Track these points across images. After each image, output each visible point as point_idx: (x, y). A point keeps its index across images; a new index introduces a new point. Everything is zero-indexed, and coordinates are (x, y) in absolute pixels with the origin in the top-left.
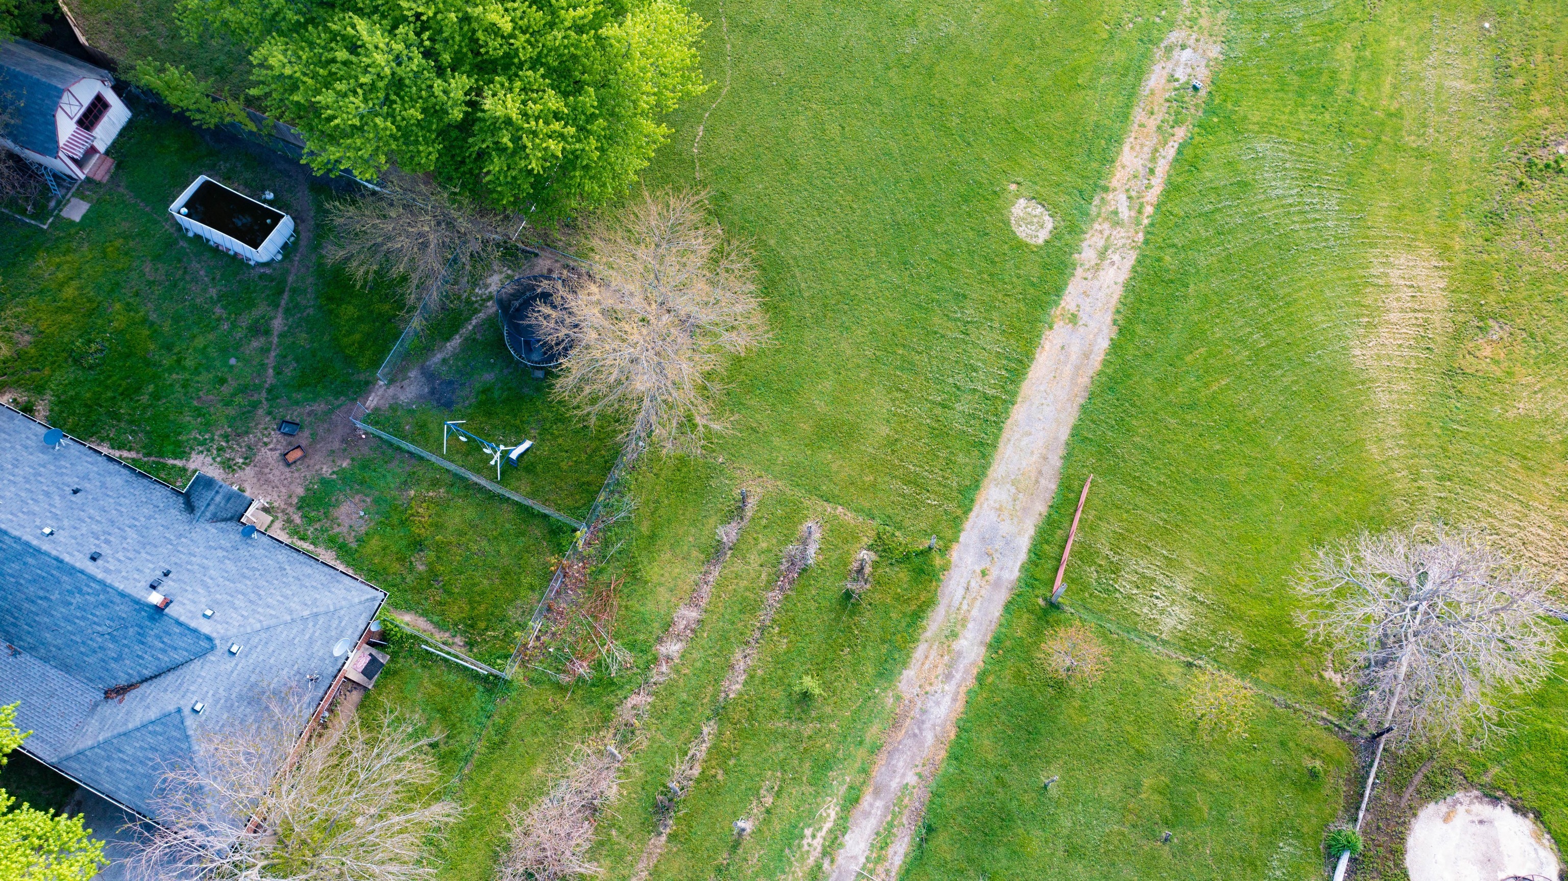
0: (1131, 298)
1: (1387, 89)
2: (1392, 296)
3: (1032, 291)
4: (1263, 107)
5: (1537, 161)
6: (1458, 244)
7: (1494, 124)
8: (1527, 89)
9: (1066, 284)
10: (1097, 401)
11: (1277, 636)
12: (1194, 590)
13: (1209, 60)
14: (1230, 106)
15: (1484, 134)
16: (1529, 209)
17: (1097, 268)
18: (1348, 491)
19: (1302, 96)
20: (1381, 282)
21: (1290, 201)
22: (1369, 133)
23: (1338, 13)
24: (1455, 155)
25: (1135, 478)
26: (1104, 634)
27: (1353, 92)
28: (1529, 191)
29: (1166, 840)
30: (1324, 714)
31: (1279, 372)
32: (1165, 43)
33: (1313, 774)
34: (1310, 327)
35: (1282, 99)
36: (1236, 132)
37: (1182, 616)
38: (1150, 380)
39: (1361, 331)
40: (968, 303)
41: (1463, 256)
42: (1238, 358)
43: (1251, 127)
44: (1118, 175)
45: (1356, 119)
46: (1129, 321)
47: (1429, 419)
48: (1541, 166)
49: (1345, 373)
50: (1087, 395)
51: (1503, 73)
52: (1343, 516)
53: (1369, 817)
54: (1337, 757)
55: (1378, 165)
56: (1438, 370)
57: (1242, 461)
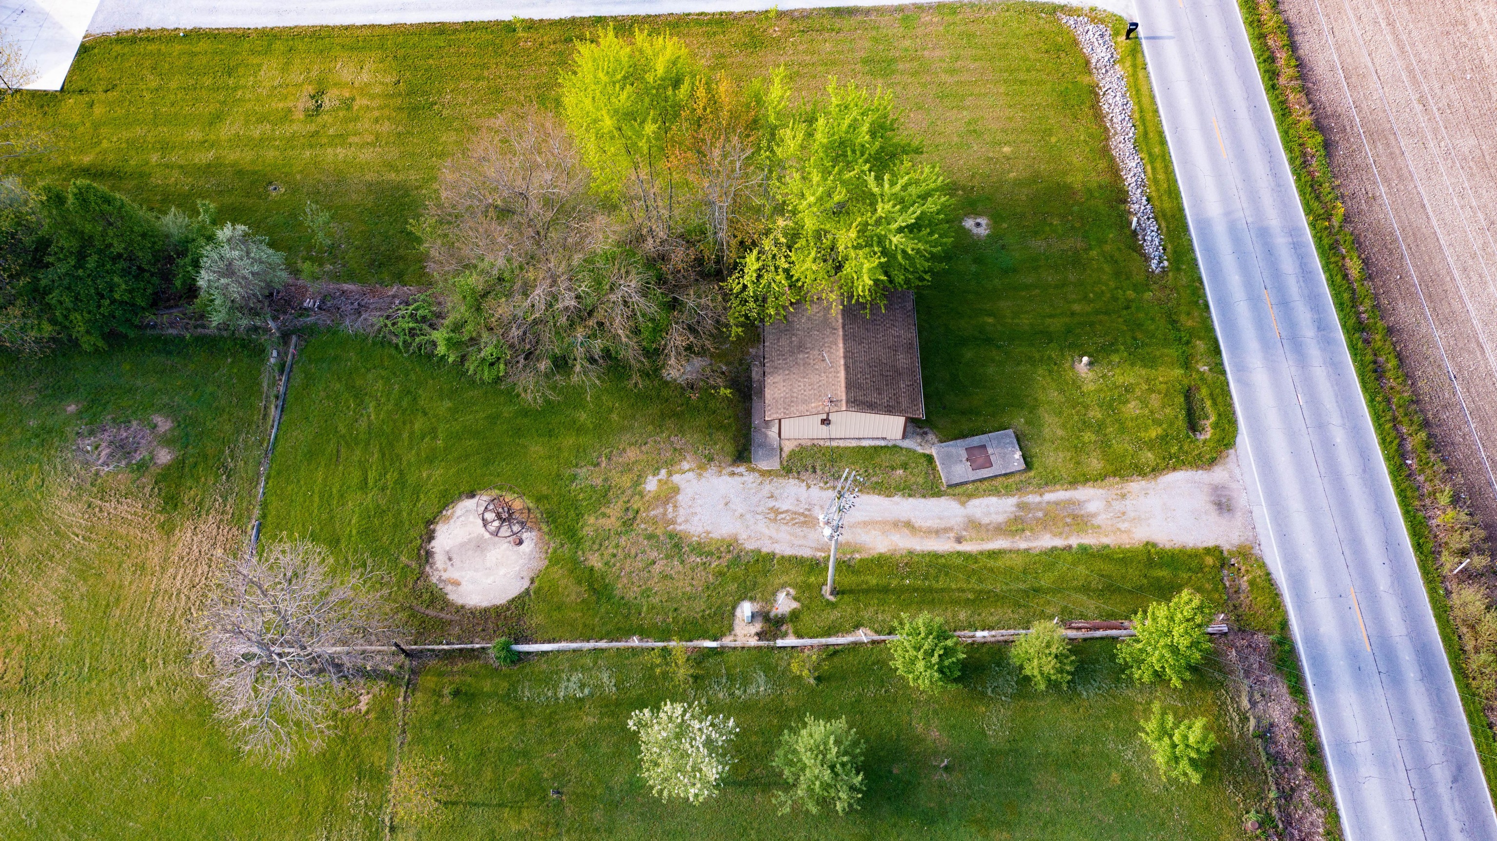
11: (340, 761)
18: (176, 743)
29: (558, 793)
30: (400, 700)
33: (456, 693)
47: (82, 695)
52: (204, 740)
53: (477, 640)
54: (435, 679)
56: (26, 701)
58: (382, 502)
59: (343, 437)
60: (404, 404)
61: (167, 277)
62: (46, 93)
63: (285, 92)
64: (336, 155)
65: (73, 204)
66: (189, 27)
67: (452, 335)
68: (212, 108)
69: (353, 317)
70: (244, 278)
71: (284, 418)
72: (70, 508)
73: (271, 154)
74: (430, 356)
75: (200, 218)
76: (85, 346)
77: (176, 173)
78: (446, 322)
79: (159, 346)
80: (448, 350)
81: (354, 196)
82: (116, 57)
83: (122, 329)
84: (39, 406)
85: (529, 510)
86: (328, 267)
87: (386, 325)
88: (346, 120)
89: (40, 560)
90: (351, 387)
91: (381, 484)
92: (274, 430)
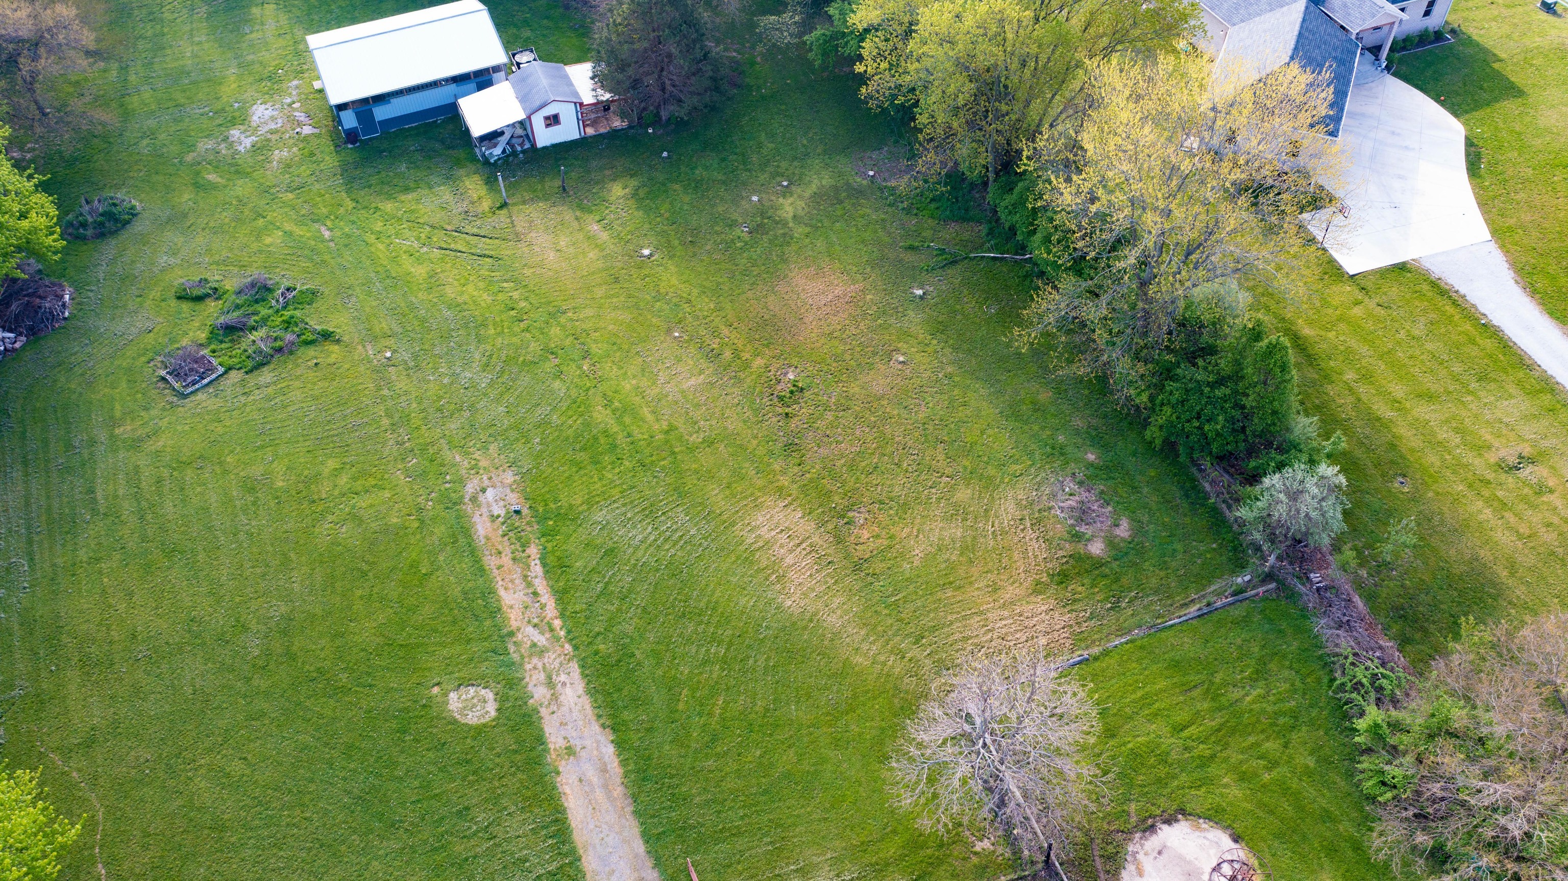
0: (600, 698)
1: (650, 417)
2: (776, 548)
3: (519, 757)
4: (577, 490)
5: (783, 394)
6: (784, 481)
7: (736, 390)
8: (736, 354)
9: (542, 729)
10: (642, 797)
11: (922, 853)
13: (511, 486)
14: (553, 506)
15: (736, 401)
16: (805, 426)
17: (555, 697)
18: (870, 704)
20: (760, 544)
21: (652, 538)
22: (664, 454)
23: (574, 393)
24: (731, 427)
25: (721, 831)
27: (629, 435)
28: (795, 415)
31: (751, 661)
32: (467, 497)
34: (743, 613)
35: (586, 474)
36: (573, 520)
38: (667, 747)
39: (778, 587)
40: (474, 812)
41: (795, 486)
42: (715, 676)
43: (580, 509)
44: (512, 616)
45: (647, 451)
46: (613, 716)
47: (873, 609)
48: (788, 395)
49: (794, 624)
50: (630, 800)
51: (713, 356)
52: (883, 724)
55: (689, 469)
56: (848, 572)
57: (784, 747)
58: (1174, 756)
59: (1211, 683)
60: (1282, 721)
61: (1251, 452)
62: (1339, 268)
63: (1504, 432)
64: (1480, 512)
65: (1261, 347)
66: (1495, 322)
67: (1385, 726)
68: (1434, 388)
69: (1332, 624)
70: (1298, 511)
71: (1194, 622)
72: (1011, 506)
73: (1432, 459)
74: (1347, 717)
75: (1324, 443)
76: (1148, 434)
77: (1350, 399)
78: (1394, 713)
79: (1188, 485)
80: (1366, 731)
81: (1452, 552)
82: (1416, 292)
83: (1181, 449)
84: (1077, 433)
86: (1364, 573)
87: (1346, 658)
88: (1524, 499)
89: (958, 512)
90: (1262, 662)
91: (1190, 743)
92: (1177, 621)
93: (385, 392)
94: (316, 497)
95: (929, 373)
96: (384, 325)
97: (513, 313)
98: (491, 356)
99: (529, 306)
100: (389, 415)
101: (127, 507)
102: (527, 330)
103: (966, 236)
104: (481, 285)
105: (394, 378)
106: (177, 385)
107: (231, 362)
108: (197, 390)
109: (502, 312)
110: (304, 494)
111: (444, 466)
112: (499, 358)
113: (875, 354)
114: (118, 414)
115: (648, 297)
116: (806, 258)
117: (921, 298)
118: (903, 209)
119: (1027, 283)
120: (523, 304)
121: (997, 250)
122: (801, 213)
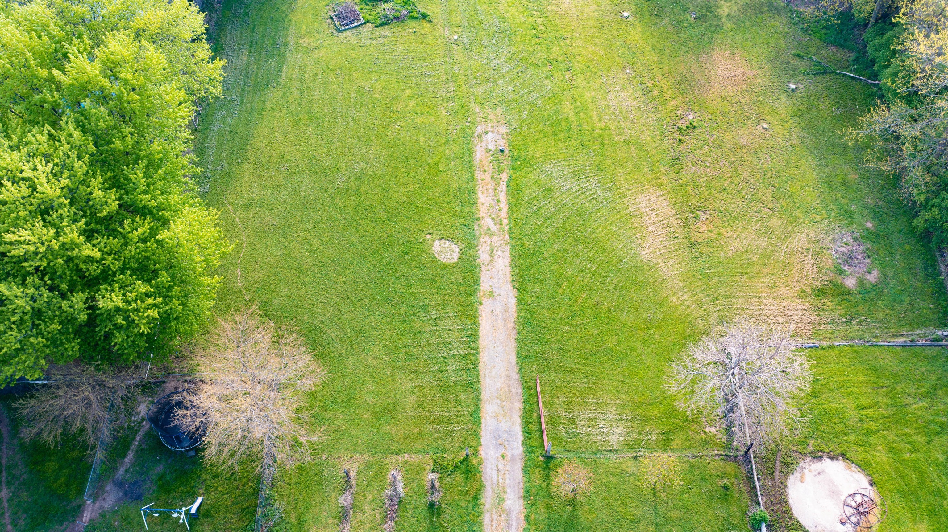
0: (517, 271)
1: (595, 117)
2: (646, 218)
3: (462, 288)
4: (540, 148)
5: (682, 127)
6: (665, 180)
7: (654, 117)
8: (661, 94)
9: (479, 277)
10: (523, 333)
11: (673, 420)
12: (619, 414)
13: (503, 134)
14: (523, 154)
15: (651, 123)
16: (689, 151)
17: (492, 262)
18: (672, 327)
19: (556, 136)
20: (637, 213)
21: (574, 190)
22: (597, 142)
23: (555, 90)
24: (643, 138)
25: (561, 367)
26: (583, 461)
27: (580, 125)
28: (685, 142)
30: (716, 452)
31: (609, 279)
32: (476, 134)
33: (726, 488)
34: (613, 250)
35: (547, 141)
36: (532, 165)
37: (620, 432)
38: (546, 311)
39: (640, 242)
40: (430, 309)
41: (670, 185)
42: (585, 280)
43: (538, 160)
44: (482, 209)
45: (588, 138)
46: (521, 283)
47: (693, 273)
48: (685, 128)
49: (642, 266)
50: (516, 332)
51: (646, 91)
52: (675, 341)
53: (764, 498)
54: (733, 473)
55: (609, 156)
56: (685, 246)
57: (612, 334)
58: (851, 422)
59: (894, 388)
60: (932, 427)
71: (898, 349)
72: (803, 240)
76: (915, 222)
79: (929, 262)
83: (934, 238)
84: (866, 207)
85: (870, 527)
89: (768, 233)
90: (934, 387)
91: (865, 418)
92: (886, 343)
93: (448, 59)
94: (394, 109)
95: (780, 140)
96: (458, 19)
97: (534, 31)
98: (514, 54)
99: (545, 30)
100: (446, 73)
101: (296, 85)
102: (539, 44)
103: (839, 57)
104: (521, 9)
105: (455, 52)
106: (338, 24)
107: (369, 18)
108: (347, 29)
109: (528, 29)
110: (388, 105)
111: (468, 111)
112: (518, 57)
113: (749, 118)
114: (303, 31)
115: (618, 43)
116: (726, 45)
117: (793, 90)
118: (802, 29)
119: (869, 100)
120: (541, 27)
121: (857, 72)
122: (733, 14)
